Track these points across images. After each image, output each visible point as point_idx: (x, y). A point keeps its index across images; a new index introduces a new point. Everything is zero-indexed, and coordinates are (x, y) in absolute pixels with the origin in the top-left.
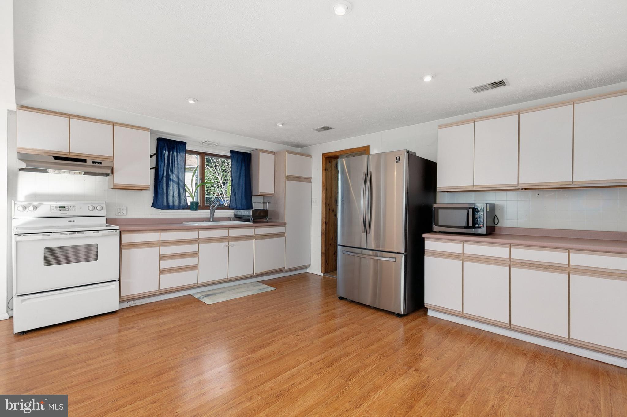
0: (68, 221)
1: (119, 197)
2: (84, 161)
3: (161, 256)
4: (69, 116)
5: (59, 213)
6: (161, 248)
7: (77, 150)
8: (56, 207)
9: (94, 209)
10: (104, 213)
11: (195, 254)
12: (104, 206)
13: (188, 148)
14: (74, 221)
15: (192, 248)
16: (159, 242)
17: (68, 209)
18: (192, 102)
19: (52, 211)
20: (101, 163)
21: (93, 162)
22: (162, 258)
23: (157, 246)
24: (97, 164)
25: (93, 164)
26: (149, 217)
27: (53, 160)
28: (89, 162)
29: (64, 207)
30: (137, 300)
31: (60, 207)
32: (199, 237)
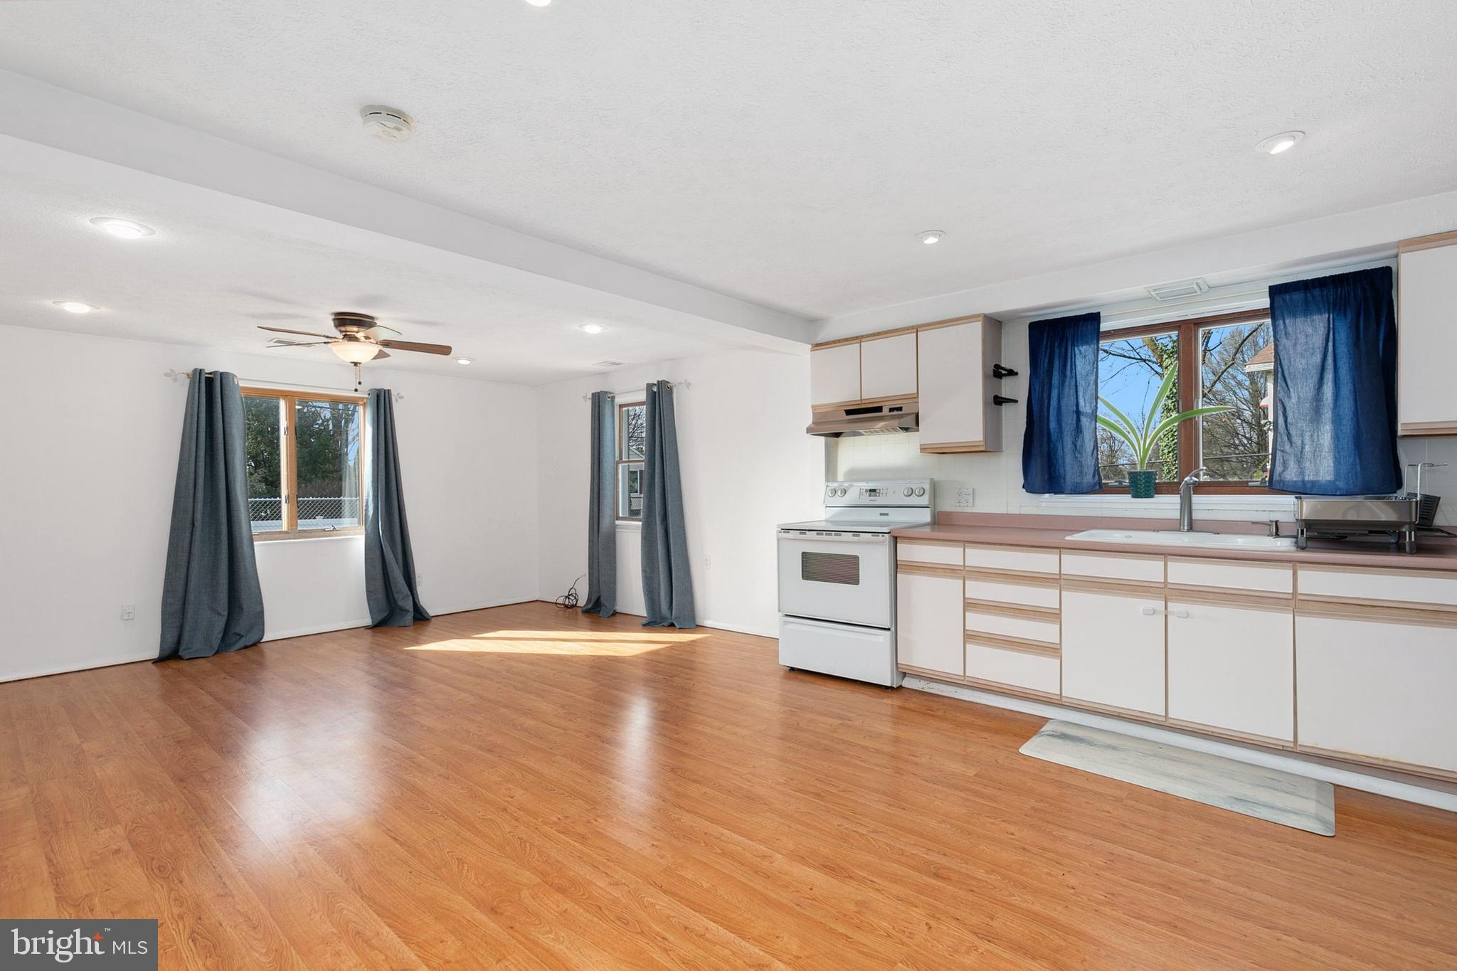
0: (881, 514)
1: (952, 470)
2: (879, 409)
3: (967, 601)
4: (858, 339)
5: (867, 500)
6: (967, 582)
7: (874, 391)
8: (866, 491)
9: (911, 493)
10: (925, 500)
11: (1054, 616)
12: (927, 487)
14: (887, 514)
15: (1045, 597)
16: (962, 568)
17: (879, 493)
18: (931, 240)
19: (861, 497)
20: (900, 409)
21: (891, 410)
22: (969, 605)
23: (958, 578)
24: (895, 413)
25: (891, 413)
26: (1017, 512)
27: (845, 416)
28: (886, 411)
29: (874, 490)
30: (936, 682)
31: (870, 491)
32: (1060, 571)
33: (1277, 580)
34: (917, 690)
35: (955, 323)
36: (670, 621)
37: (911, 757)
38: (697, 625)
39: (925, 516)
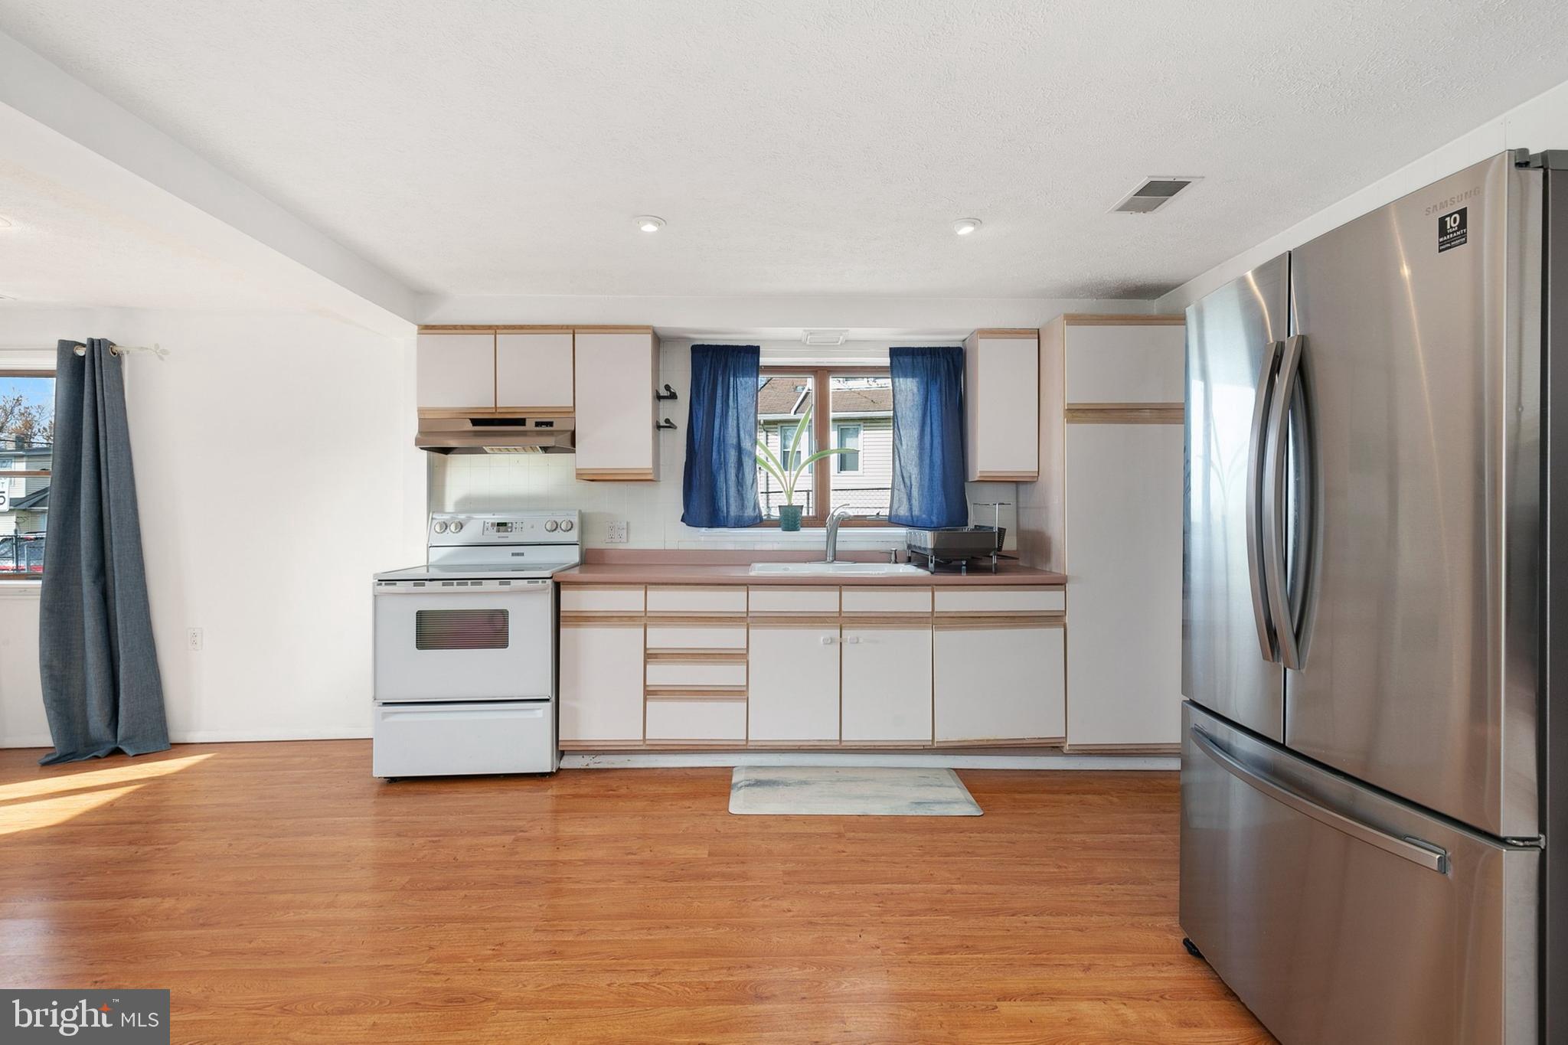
0: (513, 554)
1: (603, 501)
2: (521, 422)
3: (648, 652)
4: (494, 329)
5: (494, 536)
6: (648, 630)
7: (512, 398)
8: (493, 525)
9: (556, 527)
10: (573, 536)
11: (740, 656)
12: (576, 520)
13: (764, 361)
14: (522, 554)
15: (730, 638)
16: (643, 614)
17: (511, 527)
18: (649, 228)
19: (486, 532)
20: (551, 424)
21: (538, 424)
22: (649, 656)
23: (638, 626)
24: (544, 428)
25: (538, 429)
26: (675, 547)
27: (469, 426)
28: (530, 425)
29: (505, 524)
30: (604, 754)
31: (499, 524)
32: (748, 609)
33: (917, 601)
34: (580, 769)
35: (620, 331)
36: (113, 746)
37: (630, 857)
38: (172, 744)
39: (573, 555)
